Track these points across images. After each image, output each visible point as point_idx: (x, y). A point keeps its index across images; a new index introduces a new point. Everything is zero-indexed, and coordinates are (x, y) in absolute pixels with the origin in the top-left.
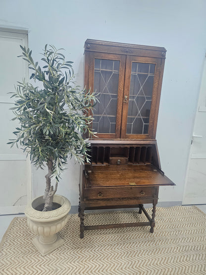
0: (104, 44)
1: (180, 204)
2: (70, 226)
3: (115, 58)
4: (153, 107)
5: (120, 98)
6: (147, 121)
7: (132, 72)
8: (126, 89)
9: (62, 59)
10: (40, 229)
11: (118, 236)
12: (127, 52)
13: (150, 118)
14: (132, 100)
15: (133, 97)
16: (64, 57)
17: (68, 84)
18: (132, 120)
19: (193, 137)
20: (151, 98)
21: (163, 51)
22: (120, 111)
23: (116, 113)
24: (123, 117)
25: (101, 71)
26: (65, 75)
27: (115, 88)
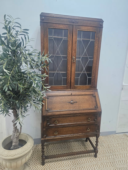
0: (55, 16)
1: (115, 133)
2: (35, 154)
3: (64, 28)
4: (94, 65)
5: (70, 59)
6: (90, 75)
7: (78, 39)
8: (73, 52)
9: (20, 27)
10: (8, 164)
11: (71, 162)
12: (73, 23)
13: (92, 73)
14: (78, 60)
15: (79, 58)
16: (21, 26)
17: (25, 47)
18: (78, 75)
19: (123, 85)
20: (93, 58)
21: (101, 22)
22: (70, 69)
23: (66, 70)
24: (72, 73)
25: (54, 38)
26: (21, 40)
27: (65, 51)
